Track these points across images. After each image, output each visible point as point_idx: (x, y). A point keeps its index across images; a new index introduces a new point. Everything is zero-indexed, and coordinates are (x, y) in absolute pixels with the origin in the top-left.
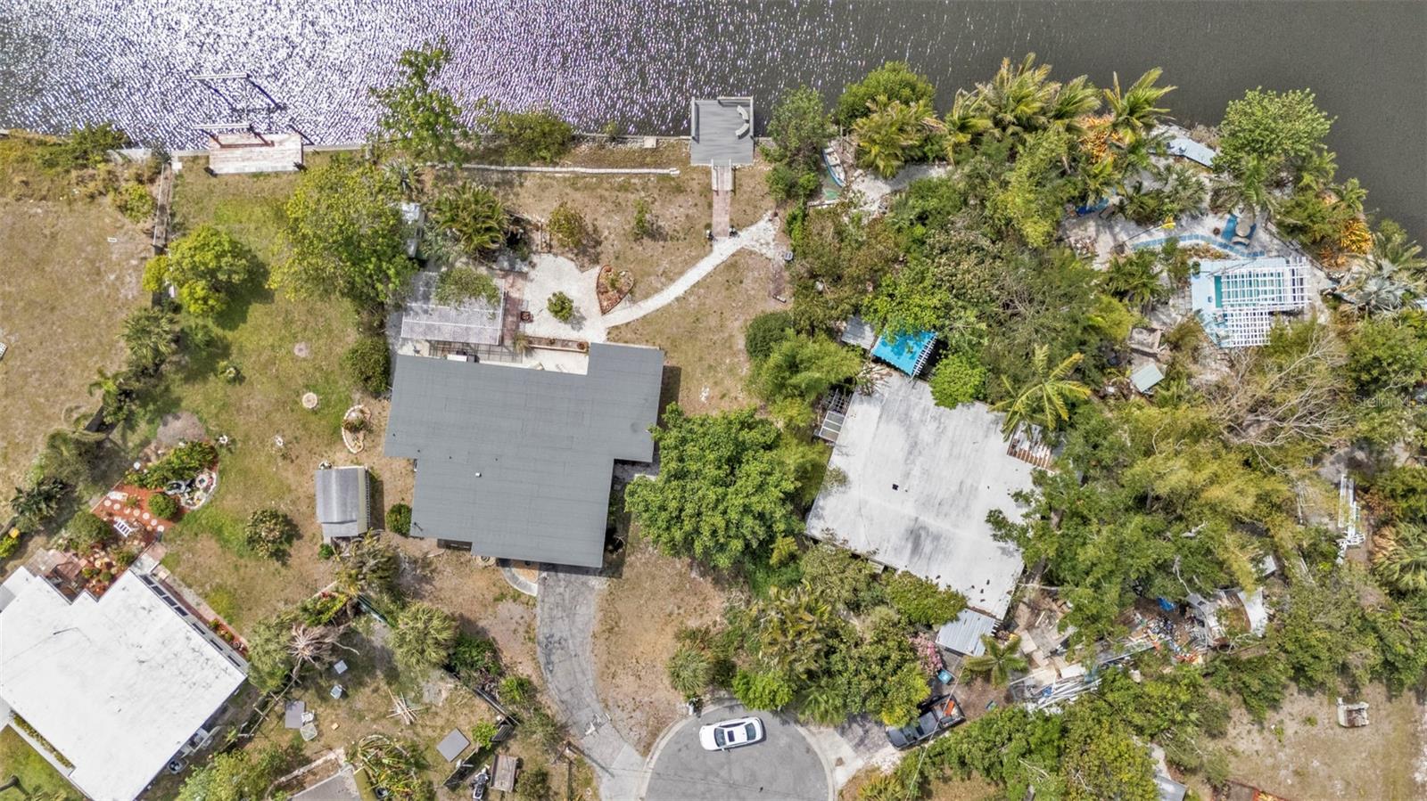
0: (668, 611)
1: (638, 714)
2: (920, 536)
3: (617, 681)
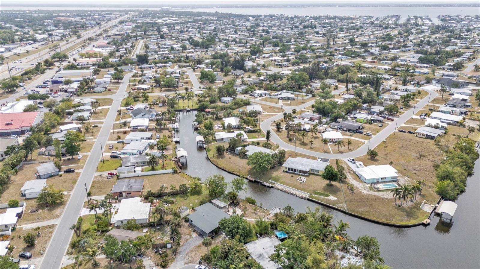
1: (190, 259)
2: (261, 256)
3: (192, 253)
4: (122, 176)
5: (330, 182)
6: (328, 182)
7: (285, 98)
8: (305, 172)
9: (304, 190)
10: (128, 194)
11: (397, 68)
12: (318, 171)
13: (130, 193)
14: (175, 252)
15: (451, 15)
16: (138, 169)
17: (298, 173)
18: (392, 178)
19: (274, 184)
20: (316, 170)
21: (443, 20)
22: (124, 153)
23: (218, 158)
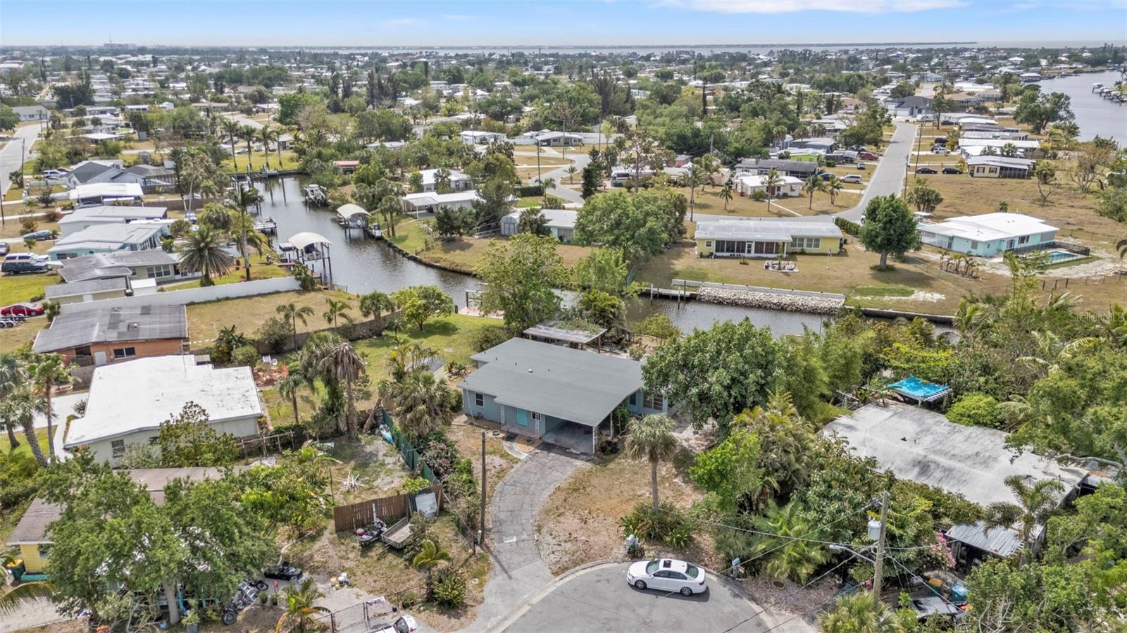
0: (639, 493)
1: (569, 545)
2: (929, 466)
3: (561, 519)
4: (69, 308)
5: (883, 260)
7: (554, 140)
8: (779, 248)
10: (119, 352)
12: (817, 240)
13: (131, 351)
14: (471, 527)
16: (144, 285)
17: (753, 254)
18: (1043, 235)
19: (697, 287)
20: (810, 239)
22: (61, 256)
23: (446, 251)
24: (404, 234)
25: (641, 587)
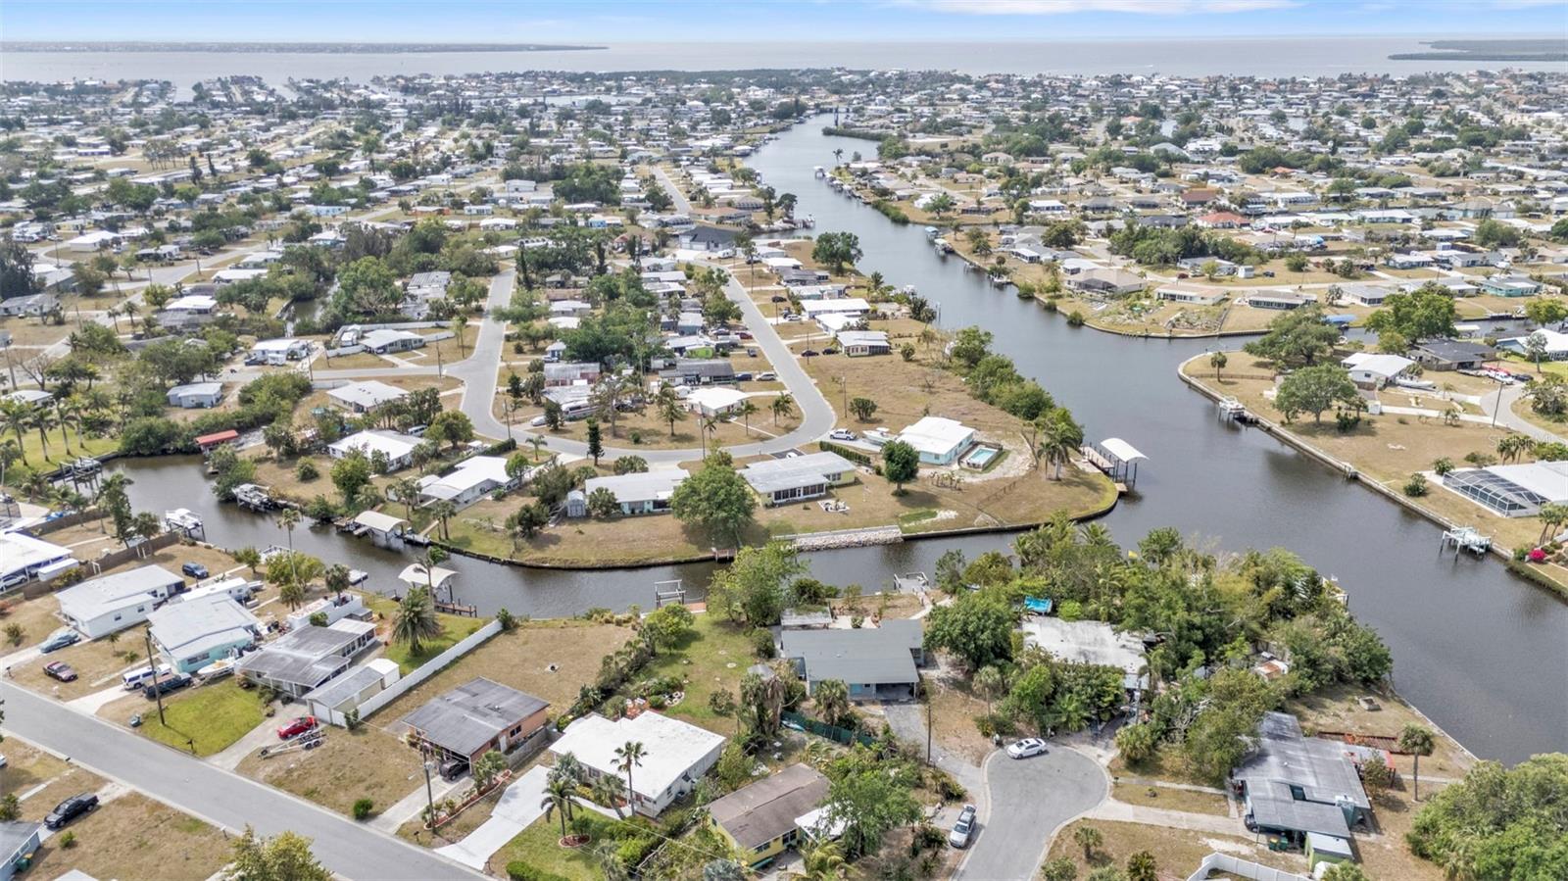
0: (965, 713)
1: (966, 751)
4: (364, 709)
5: (900, 486)
6: (894, 487)
7: (391, 345)
8: (820, 487)
9: (872, 523)
10: (512, 734)
11: (543, 221)
13: (519, 729)
15: (410, 76)
16: (383, 666)
17: (802, 497)
18: (967, 438)
19: (794, 540)
21: (406, 90)
22: (192, 661)
23: (540, 547)
24: (459, 534)
25: (1021, 757)
